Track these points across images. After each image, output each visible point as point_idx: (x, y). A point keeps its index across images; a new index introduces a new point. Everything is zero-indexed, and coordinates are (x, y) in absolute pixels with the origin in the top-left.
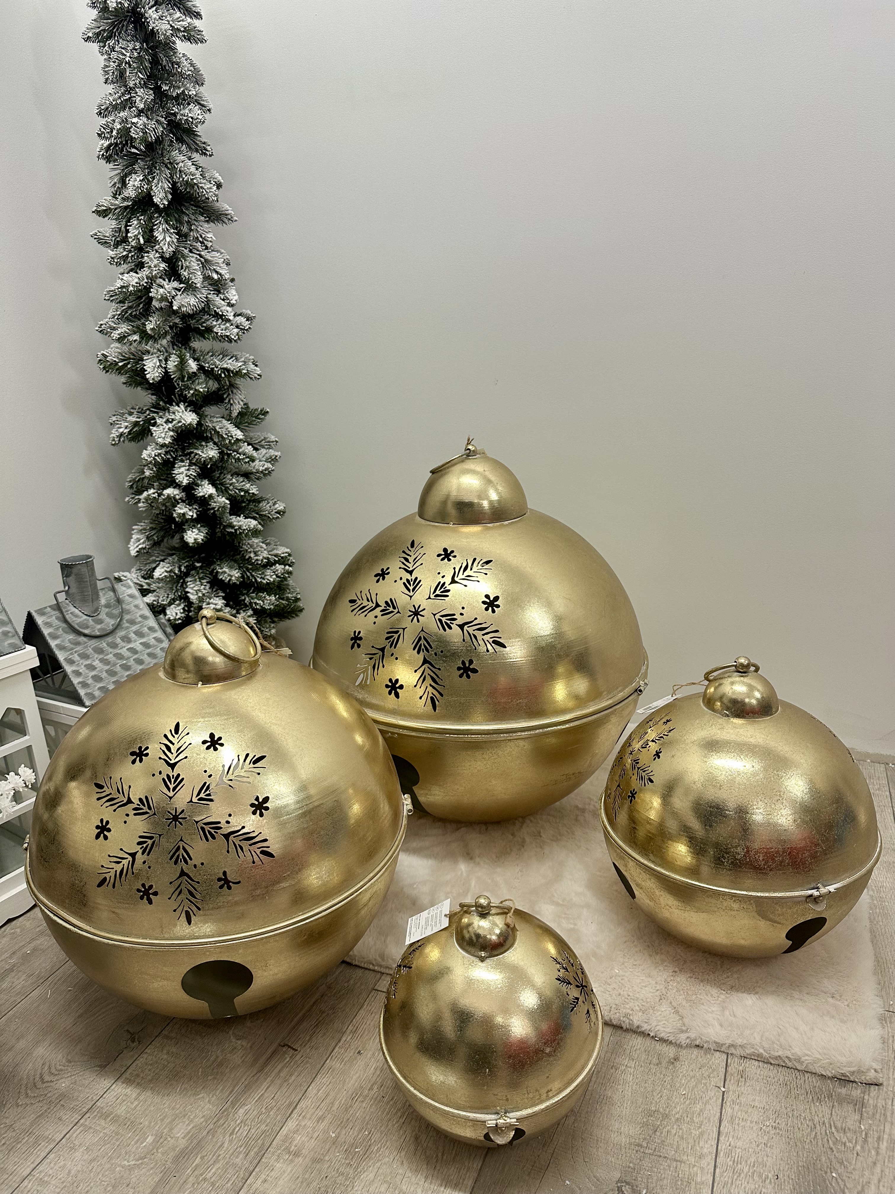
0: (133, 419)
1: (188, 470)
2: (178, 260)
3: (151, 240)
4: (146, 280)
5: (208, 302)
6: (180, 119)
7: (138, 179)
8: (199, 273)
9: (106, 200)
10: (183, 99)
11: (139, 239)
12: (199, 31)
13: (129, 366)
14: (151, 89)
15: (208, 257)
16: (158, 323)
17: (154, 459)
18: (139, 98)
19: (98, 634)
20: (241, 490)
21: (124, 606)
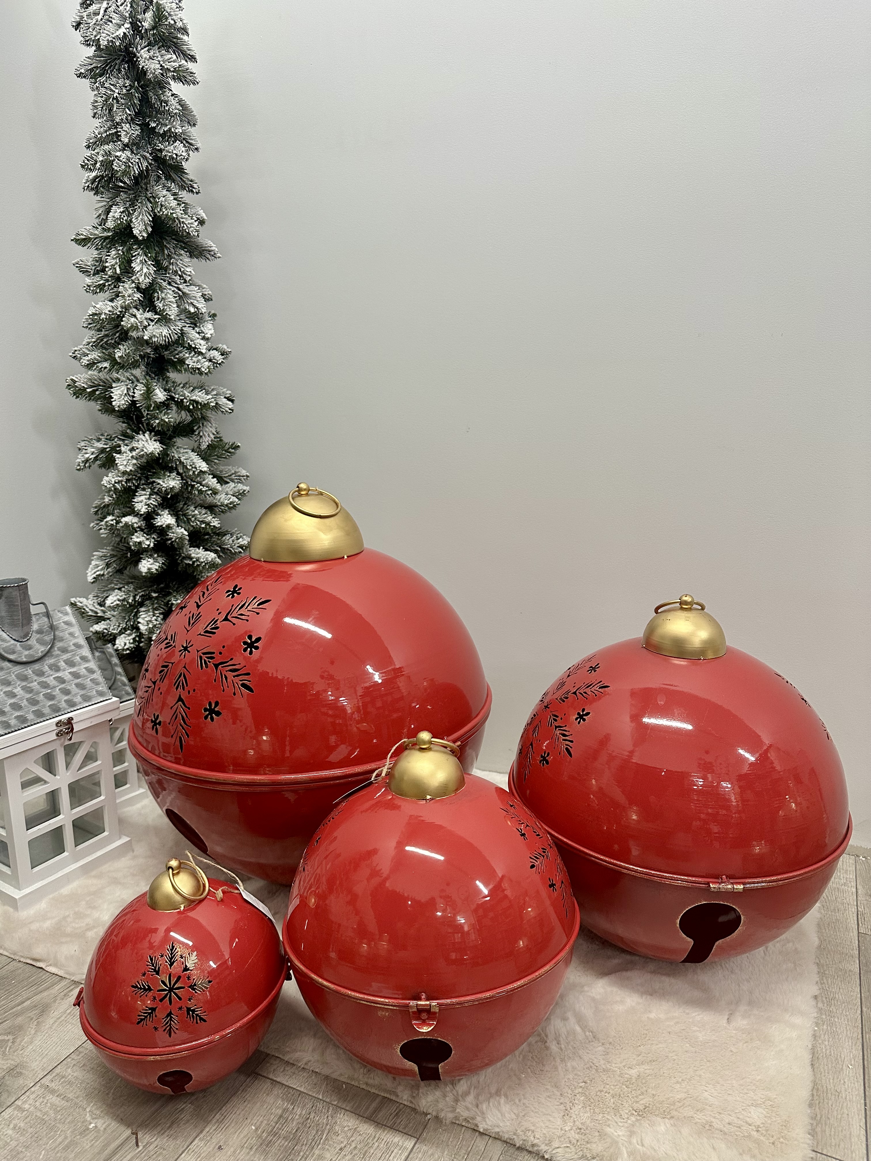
0: (100, 445)
1: (149, 499)
2: (155, 291)
3: (127, 270)
4: (120, 309)
5: (183, 333)
6: (165, 155)
7: (118, 211)
8: (175, 306)
9: (86, 229)
10: (170, 137)
11: (115, 269)
12: (191, 73)
13: (97, 393)
14: (137, 124)
15: (186, 290)
16: (127, 351)
17: (114, 486)
18: (125, 133)
19: (25, 660)
20: (202, 522)
21: (56, 633)
